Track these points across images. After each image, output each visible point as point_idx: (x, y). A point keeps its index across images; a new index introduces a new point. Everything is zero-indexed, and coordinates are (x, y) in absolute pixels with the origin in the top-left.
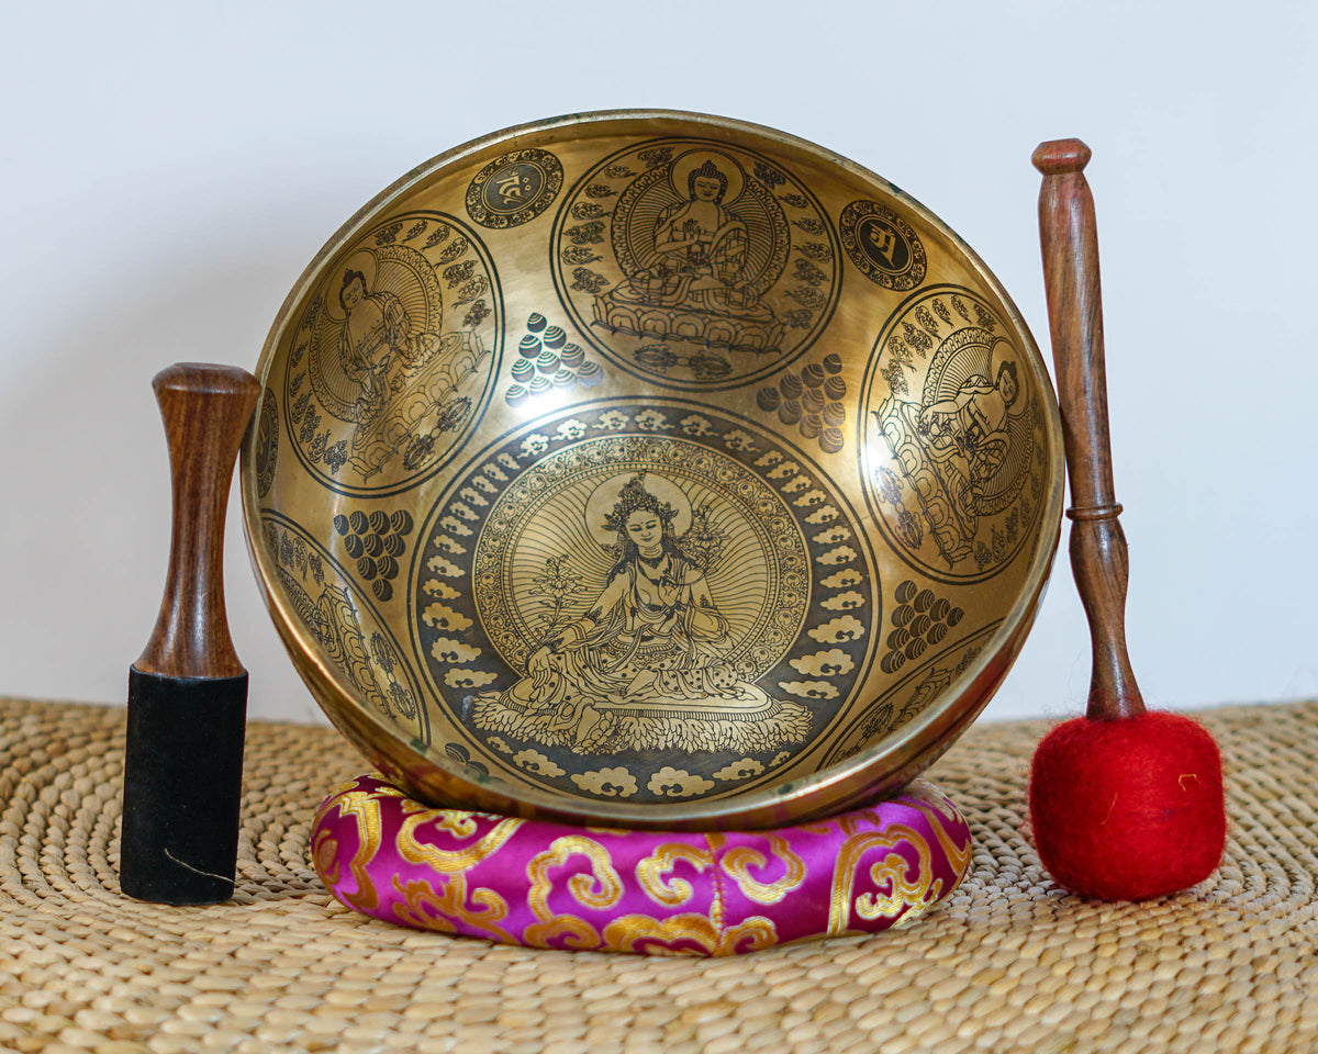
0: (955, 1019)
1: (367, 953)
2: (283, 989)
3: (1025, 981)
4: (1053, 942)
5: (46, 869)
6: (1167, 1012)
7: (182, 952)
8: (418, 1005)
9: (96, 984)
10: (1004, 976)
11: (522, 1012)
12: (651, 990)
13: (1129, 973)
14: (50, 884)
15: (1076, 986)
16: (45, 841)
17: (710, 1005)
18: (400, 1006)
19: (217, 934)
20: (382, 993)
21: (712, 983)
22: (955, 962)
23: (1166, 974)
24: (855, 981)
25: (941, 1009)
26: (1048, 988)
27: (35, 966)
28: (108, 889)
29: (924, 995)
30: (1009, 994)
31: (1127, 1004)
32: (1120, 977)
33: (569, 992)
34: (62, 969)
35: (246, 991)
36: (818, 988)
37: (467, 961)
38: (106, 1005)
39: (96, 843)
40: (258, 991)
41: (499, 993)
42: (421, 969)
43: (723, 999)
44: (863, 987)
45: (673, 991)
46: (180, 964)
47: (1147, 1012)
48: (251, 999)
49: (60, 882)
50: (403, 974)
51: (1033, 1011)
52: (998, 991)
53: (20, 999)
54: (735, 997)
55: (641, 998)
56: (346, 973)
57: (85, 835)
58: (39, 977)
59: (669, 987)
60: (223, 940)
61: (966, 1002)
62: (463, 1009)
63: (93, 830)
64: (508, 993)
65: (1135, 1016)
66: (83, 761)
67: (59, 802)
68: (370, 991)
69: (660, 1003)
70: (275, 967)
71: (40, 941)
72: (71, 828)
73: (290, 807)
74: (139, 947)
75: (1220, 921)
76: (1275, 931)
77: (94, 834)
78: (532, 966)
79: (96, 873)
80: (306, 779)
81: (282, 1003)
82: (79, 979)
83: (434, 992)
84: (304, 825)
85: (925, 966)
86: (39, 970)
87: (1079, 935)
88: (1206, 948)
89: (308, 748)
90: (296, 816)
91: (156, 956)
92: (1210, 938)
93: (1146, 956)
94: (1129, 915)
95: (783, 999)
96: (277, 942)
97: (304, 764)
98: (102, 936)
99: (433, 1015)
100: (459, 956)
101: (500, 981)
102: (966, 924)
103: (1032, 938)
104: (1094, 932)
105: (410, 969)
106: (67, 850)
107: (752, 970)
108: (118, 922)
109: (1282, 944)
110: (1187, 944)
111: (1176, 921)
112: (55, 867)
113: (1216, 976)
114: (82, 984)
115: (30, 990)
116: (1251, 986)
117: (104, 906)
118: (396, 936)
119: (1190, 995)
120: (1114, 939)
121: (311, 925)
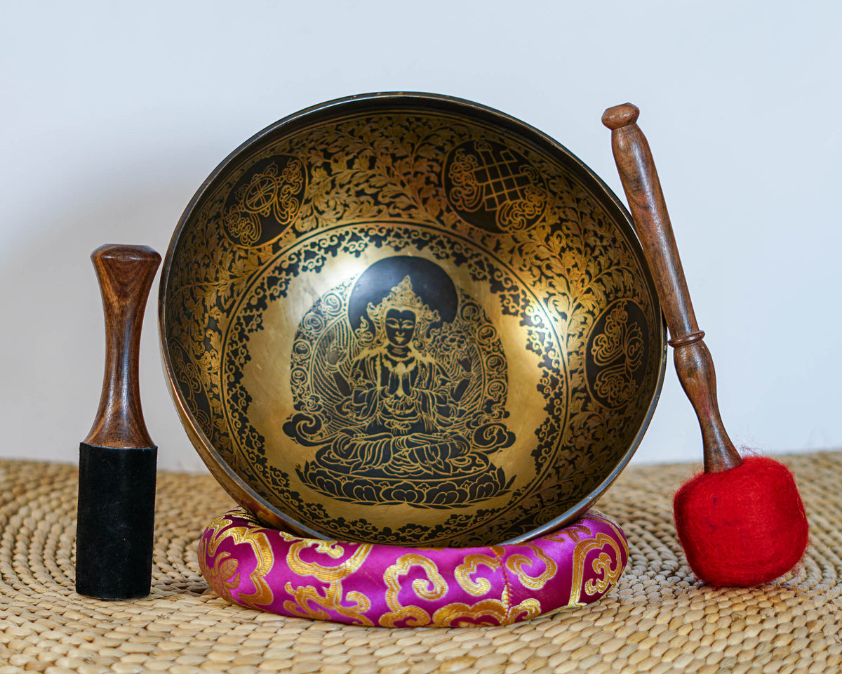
0: (618, 666)
1: (233, 625)
2: (180, 650)
3: (661, 640)
4: (677, 613)
5: (17, 570)
6: (755, 659)
7: (112, 627)
8: (268, 660)
9: (58, 649)
10: (647, 637)
11: (337, 665)
12: (418, 650)
13: (728, 633)
14: (21, 580)
15: (695, 642)
16: (15, 552)
17: (458, 659)
18: (257, 662)
19: (134, 614)
20: (244, 653)
21: (459, 645)
22: (615, 627)
23: (751, 633)
24: (551, 642)
25: (608, 659)
26: (676, 644)
27: (17, 637)
28: (58, 583)
29: (597, 651)
30: (651, 648)
31: (728, 654)
32: (723, 635)
33: (365, 651)
34: (35, 639)
35: (155, 653)
36: (527, 647)
37: (299, 631)
38: (65, 663)
39: (48, 552)
40: (163, 652)
41: (320, 652)
42: (269, 636)
43: (465, 655)
44: (556, 645)
45: (433, 650)
46: (111, 635)
47: (742, 659)
48: (159, 658)
49: (27, 579)
50: (257, 640)
51: (667, 659)
52: (644, 647)
53: (9, 659)
54: (474, 654)
55: (413, 655)
56: (220, 640)
57: (41, 547)
58: (20, 645)
59: (430, 648)
60: (137, 618)
61: (623, 654)
62: (298, 663)
63: (46, 543)
64: (326, 652)
65: (735, 662)
66: (36, 498)
67: (22, 525)
68: (236, 652)
69: (424, 658)
70: (173, 636)
71: (19, 620)
72: (31, 542)
73: (171, 526)
74: (84, 624)
75: (783, 597)
76: (818, 604)
77: (47, 546)
78: (340, 634)
79: (50, 572)
80: (179, 508)
81: (179, 661)
82: (46, 646)
83: (278, 651)
84: (182, 538)
85: (596, 631)
86: (19, 640)
87: (693, 608)
88: (776, 615)
89: (179, 487)
90: (176, 532)
91: (95, 629)
92: (778, 609)
93: (737, 622)
94: (723, 594)
95: (505, 654)
96: (174, 619)
97: (178, 498)
98: (59, 617)
99: (279, 668)
100: (291, 628)
101: (321, 643)
102: (618, 601)
103: (662, 610)
104: (702, 606)
105: (260, 637)
106: (30, 557)
107: (483, 636)
108: (68, 606)
109: (824, 612)
110: (762, 613)
111: (754, 598)
112: (23, 569)
113: (785, 634)
114: (48, 650)
115: (15, 654)
116: (808, 641)
117: (58, 596)
118: (250, 614)
119: (769, 647)
120: (716, 610)
121: (193, 607)
